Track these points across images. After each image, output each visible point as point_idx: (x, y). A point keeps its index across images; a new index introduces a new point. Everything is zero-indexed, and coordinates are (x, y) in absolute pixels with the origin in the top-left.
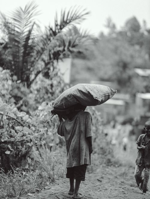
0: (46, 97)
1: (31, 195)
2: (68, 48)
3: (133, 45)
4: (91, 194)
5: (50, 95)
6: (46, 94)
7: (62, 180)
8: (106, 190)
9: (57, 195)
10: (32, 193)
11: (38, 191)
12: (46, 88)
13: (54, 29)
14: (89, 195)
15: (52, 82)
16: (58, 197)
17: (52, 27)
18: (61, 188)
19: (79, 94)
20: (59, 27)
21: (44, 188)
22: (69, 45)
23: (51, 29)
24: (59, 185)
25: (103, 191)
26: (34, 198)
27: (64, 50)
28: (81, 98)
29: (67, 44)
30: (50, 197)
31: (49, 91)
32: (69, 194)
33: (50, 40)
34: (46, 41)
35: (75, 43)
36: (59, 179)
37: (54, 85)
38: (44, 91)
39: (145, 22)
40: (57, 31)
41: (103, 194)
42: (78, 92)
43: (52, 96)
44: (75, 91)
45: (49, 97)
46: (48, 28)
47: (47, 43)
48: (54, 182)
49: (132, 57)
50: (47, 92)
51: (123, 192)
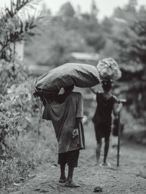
0: (8, 80)
1: (17, 185)
2: (26, 30)
3: (67, 30)
4: (82, 181)
5: (12, 78)
6: (8, 78)
7: (41, 166)
8: (94, 175)
9: (50, 184)
10: (17, 182)
11: (23, 180)
12: (8, 71)
13: (10, 9)
14: (80, 181)
15: (14, 65)
16: (52, 186)
17: (8, 8)
18: (47, 176)
19: (77, 76)
20: (15, 7)
21: (28, 176)
22: (27, 26)
23: (7, 9)
24: (43, 173)
25: (91, 176)
26: (25, 188)
27: (22, 31)
28: (80, 79)
29: (24, 25)
30: (44, 186)
31: (11, 74)
32: (60, 182)
33: (6, 21)
34: (3, 22)
35: (33, 25)
36: (38, 166)
37: (16, 68)
38: (6, 74)
39: (79, 7)
40: (14, 11)
41: (93, 180)
42: (76, 73)
43: (14, 79)
44: (73, 72)
45: (11, 81)
46: (5, 9)
47: (4, 25)
48: (35, 169)
49: (68, 41)
50: (9, 75)
51: (112, 176)
